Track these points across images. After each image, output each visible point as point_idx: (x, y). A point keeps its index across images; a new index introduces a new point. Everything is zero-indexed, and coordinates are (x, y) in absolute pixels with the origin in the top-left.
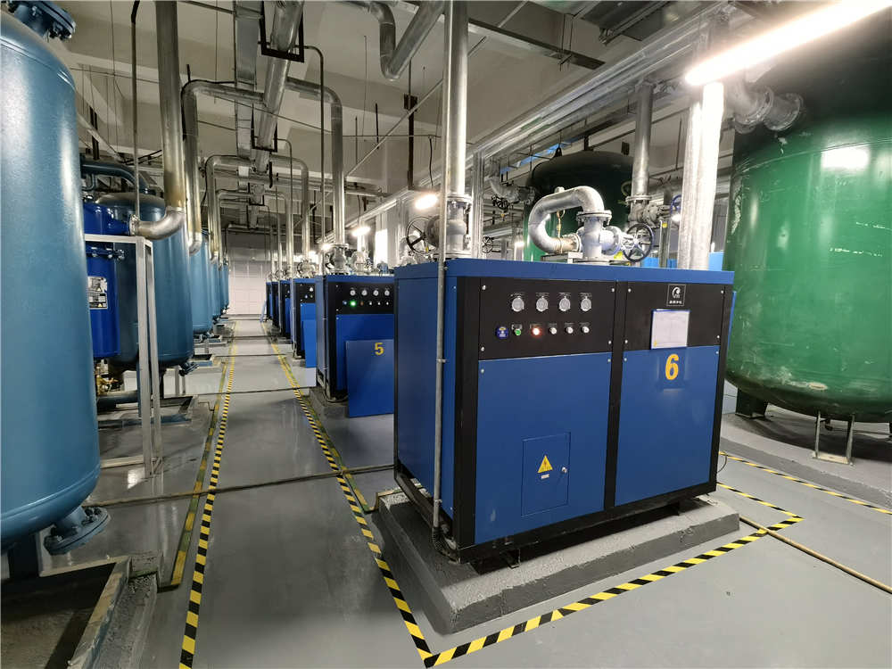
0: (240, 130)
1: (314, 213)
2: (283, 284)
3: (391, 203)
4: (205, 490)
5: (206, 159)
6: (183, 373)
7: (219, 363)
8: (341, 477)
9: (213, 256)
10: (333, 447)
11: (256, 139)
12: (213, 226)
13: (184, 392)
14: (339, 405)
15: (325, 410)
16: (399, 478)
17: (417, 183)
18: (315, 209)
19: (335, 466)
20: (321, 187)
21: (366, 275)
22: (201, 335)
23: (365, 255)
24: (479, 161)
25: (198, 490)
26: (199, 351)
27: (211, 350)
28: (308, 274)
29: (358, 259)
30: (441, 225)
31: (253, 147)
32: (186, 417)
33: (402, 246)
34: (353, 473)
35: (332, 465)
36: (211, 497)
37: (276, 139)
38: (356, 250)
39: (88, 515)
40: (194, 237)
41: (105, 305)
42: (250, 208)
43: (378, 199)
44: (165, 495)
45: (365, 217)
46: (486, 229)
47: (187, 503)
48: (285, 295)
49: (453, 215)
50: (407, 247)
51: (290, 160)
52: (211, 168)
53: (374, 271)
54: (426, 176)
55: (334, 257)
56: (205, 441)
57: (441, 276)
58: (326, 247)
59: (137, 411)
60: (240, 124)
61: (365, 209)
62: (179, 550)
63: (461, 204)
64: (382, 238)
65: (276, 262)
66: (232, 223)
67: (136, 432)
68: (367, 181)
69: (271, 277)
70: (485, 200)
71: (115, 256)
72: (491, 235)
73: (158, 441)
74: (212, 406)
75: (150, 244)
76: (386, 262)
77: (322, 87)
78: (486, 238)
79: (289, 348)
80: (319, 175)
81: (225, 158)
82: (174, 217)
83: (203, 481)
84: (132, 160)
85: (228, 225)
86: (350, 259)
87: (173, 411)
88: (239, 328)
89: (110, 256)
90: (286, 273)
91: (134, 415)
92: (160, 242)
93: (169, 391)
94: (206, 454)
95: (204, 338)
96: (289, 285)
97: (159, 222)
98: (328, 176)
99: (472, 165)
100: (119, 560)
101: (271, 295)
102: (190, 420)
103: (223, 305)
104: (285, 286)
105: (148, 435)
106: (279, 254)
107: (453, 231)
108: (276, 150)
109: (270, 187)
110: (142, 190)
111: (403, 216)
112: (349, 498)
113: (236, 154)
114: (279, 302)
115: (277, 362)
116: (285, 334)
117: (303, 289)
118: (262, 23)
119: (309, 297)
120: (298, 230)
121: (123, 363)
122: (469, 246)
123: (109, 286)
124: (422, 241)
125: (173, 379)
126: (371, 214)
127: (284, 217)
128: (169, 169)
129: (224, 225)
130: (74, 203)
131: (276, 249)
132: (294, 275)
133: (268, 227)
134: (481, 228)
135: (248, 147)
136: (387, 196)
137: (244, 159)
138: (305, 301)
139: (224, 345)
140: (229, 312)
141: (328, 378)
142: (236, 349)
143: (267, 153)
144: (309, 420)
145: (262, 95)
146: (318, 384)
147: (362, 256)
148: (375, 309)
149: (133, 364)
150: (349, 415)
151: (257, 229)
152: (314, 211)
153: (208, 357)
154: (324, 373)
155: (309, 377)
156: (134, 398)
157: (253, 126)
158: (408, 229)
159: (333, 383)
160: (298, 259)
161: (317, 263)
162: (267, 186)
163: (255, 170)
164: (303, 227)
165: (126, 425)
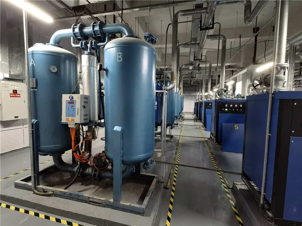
0: (191, 56)
2: (200, 102)
3: (245, 71)
4: (175, 163)
5: (181, 66)
6: (171, 128)
7: (180, 126)
8: (219, 172)
9: (181, 94)
10: (216, 160)
11: (195, 57)
12: (181, 86)
13: (171, 134)
14: (218, 146)
15: (213, 147)
17: (258, 61)
18: (213, 77)
19: (216, 167)
20: (216, 69)
21: (231, 99)
22: (176, 118)
23: (232, 92)
24: (293, 47)
26: (175, 123)
28: (209, 99)
29: (228, 93)
30: (271, 78)
31: (194, 60)
32: (172, 141)
33: (249, 87)
34: (223, 172)
36: (177, 166)
37: (202, 56)
38: (228, 90)
39: (151, 161)
40: (177, 89)
41: (156, 108)
42: (191, 79)
43: (238, 70)
44: (166, 162)
45: (232, 77)
46: (295, 77)
47: (171, 165)
48: (201, 106)
49: (278, 72)
50: (252, 88)
51: (206, 62)
52: (182, 69)
53: (235, 97)
54: (262, 57)
55: (220, 93)
56: (176, 149)
57: (270, 99)
58: (215, 90)
60: (191, 54)
61: (232, 75)
62: (169, 179)
64: (239, 85)
65: (198, 96)
66: (186, 84)
67: (160, 143)
68: (234, 64)
69: (196, 100)
70: (295, 63)
72: (298, 79)
73: (165, 146)
74: (178, 139)
75: (167, 92)
76: (240, 94)
77: (219, 35)
78: (296, 81)
79: (201, 124)
80: (216, 65)
81: (186, 65)
82: (173, 84)
83: (175, 161)
84: (164, 70)
86: (225, 93)
87: (168, 139)
88: (186, 116)
89: (158, 96)
90: (202, 99)
91: (160, 138)
92: (169, 91)
93: (168, 133)
94: (176, 153)
95: (177, 119)
96: (202, 103)
97: (169, 86)
98: (220, 65)
99: (289, 49)
100: (156, 176)
101: (196, 106)
102: (172, 142)
103: (182, 109)
104: (201, 103)
105: (163, 144)
106: (199, 93)
107: (277, 80)
108: (201, 59)
109: (199, 71)
110: (166, 78)
111: (250, 76)
112: (222, 180)
113: (189, 63)
114: (199, 108)
115: (197, 128)
116: (200, 119)
117: (208, 105)
118: (201, 21)
119: (209, 107)
120: (207, 84)
121: (158, 123)
122: (285, 85)
123: (157, 103)
124: (259, 85)
125: (169, 129)
126: (235, 76)
127: (202, 81)
128: (173, 71)
129: (184, 85)
131: (199, 91)
132: (204, 100)
133: (196, 84)
134: (292, 76)
136: (243, 68)
137: (191, 64)
139: (181, 121)
140: (183, 111)
141: (215, 136)
142: (185, 123)
143: (198, 61)
144: (207, 149)
145: (199, 43)
146: (211, 137)
147: (230, 92)
148: (236, 112)
149: (160, 124)
150: (222, 150)
151: (193, 85)
153: (177, 124)
154: (213, 134)
155: (208, 134)
156: (160, 134)
157: (195, 54)
158: (252, 81)
159: (216, 137)
160: (206, 94)
161: (212, 95)
162: (197, 72)
163: (194, 67)
164: (209, 83)
165: (158, 141)
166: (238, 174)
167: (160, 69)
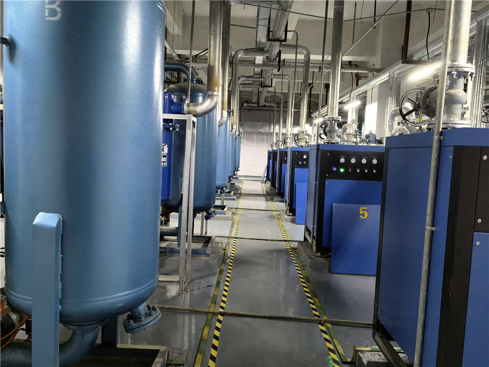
0: (259, 28)
1: (311, 91)
2: (281, 151)
3: (384, 77)
4: (216, 311)
5: (233, 53)
6: (207, 218)
7: (231, 213)
8: (322, 325)
10: (316, 297)
11: (271, 33)
12: (235, 106)
13: (206, 233)
14: (322, 260)
15: (311, 262)
16: (377, 337)
17: (412, 56)
18: (312, 87)
19: (317, 313)
20: (320, 68)
21: (354, 144)
22: (219, 191)
23: (355, 127)
25: (212, 310)
26: (218, 203)
27: (226, 203)
28: (303, 144)
29: (348, 131)
30: (439, 95)
31: (269, 40)
32: (207, 252)
33: (393, 117)
34: (333, 323)
35: (314, 312)
36: (220, 318)
37: (286, 31)
38: (347, 122)
39: (149, 310)
40: (222, 114)
41: (165, 164)
42: (261, 89)
43: (370, 74)
44: (190, 309)
45: (356, 92)
46: (486, 98)
47: (204, 317)
48: (283, 161)
49: (452, 85)
50: (399, 119)
51: (295, 47)
52: (236, 60)
53: (362, 141)
54: (422, 48)
55: (327, 129)
56: (218, 272)
57: (435, 145)
58: (318, 121)
59: (176, 243)
60: (260, 23)
61: (357, 85)
62: (197, 352)
63: (463, 74)
64: (371, 111)
65: (277, 133)
66: (247, 102)
67: (174, 258)
68: (361, 59)
69: (272, 146)
71: (174, 129)
73: (189, 267)
74: (224, 246)
75: (195, 119)
76: (374, 132)
78: (487, 107)
79: (283, 206)
80: (320, 57)
81: (247, 51)
82: (212, 99)
83: (215, 304)
84: (188, 59)
85: (243, 104)
86: (340, 130)
87: (198, 246)
88: (246, 186)
89: (171, 129)
90: (285, 142)
92: (200, 118)
93: (197, 232)
94: (218, 283)
95: (221, 193)
96: (286, 153)
97: (202, 103)
98: (328, 58)
99: (475, 32)
100: (162, 348)
101: (271, 161)
102: (208, 255)
103: (236, 169)
104: (284, 153)
105: (182, 261)
106: (280, 127)
107: (451, 101)
108: (285, 40)
109: (278, 71)
110: (192, 81)
111: (394, 89)
112: (328, 345)
113: (255, 47)
114: (278, 166)
115: (272, 217)
116: (281, 194)
117: (299, 158)
119: (302, 163)
120: (298, 106)
121: (171, 206)
122: (467, 115)
123: (169, 150)
124: (414, 113)
125: (200, 221)
126: (362, 89)
127: (286, 95)
128: (212, 63)
129: (241, 104)
130: (159, 92)
131: (278, 122)
132: (291, 144)
133: (273, 105)
134: (481, 97)
135: (264, 40)
136: (380, 71)
137: (260, 50)
138: (299, 166)
139: (234, 199)
140: (239, 173)
142: (243, 203)
143: (278, 43)
144: (296, 269)
146: (305, 239)
147: (352, 128)
148: (362, 177)
149: (177, 208)
150: (330, 271)
151: (265, 106)
152: (311, 89)
153: (223, 207)
154: (311, 230)
155: (297, 232)
156: (176, 232)
157: (269, 24)
158: (399, 103)
159: (319, 238)
160: (296, 130)
161: (311, 134)
162: (275, 71)
163: (267, 59)
164: (302, 104)
165: (169, 252)
166: (366, 326)
167: (179, 56)
